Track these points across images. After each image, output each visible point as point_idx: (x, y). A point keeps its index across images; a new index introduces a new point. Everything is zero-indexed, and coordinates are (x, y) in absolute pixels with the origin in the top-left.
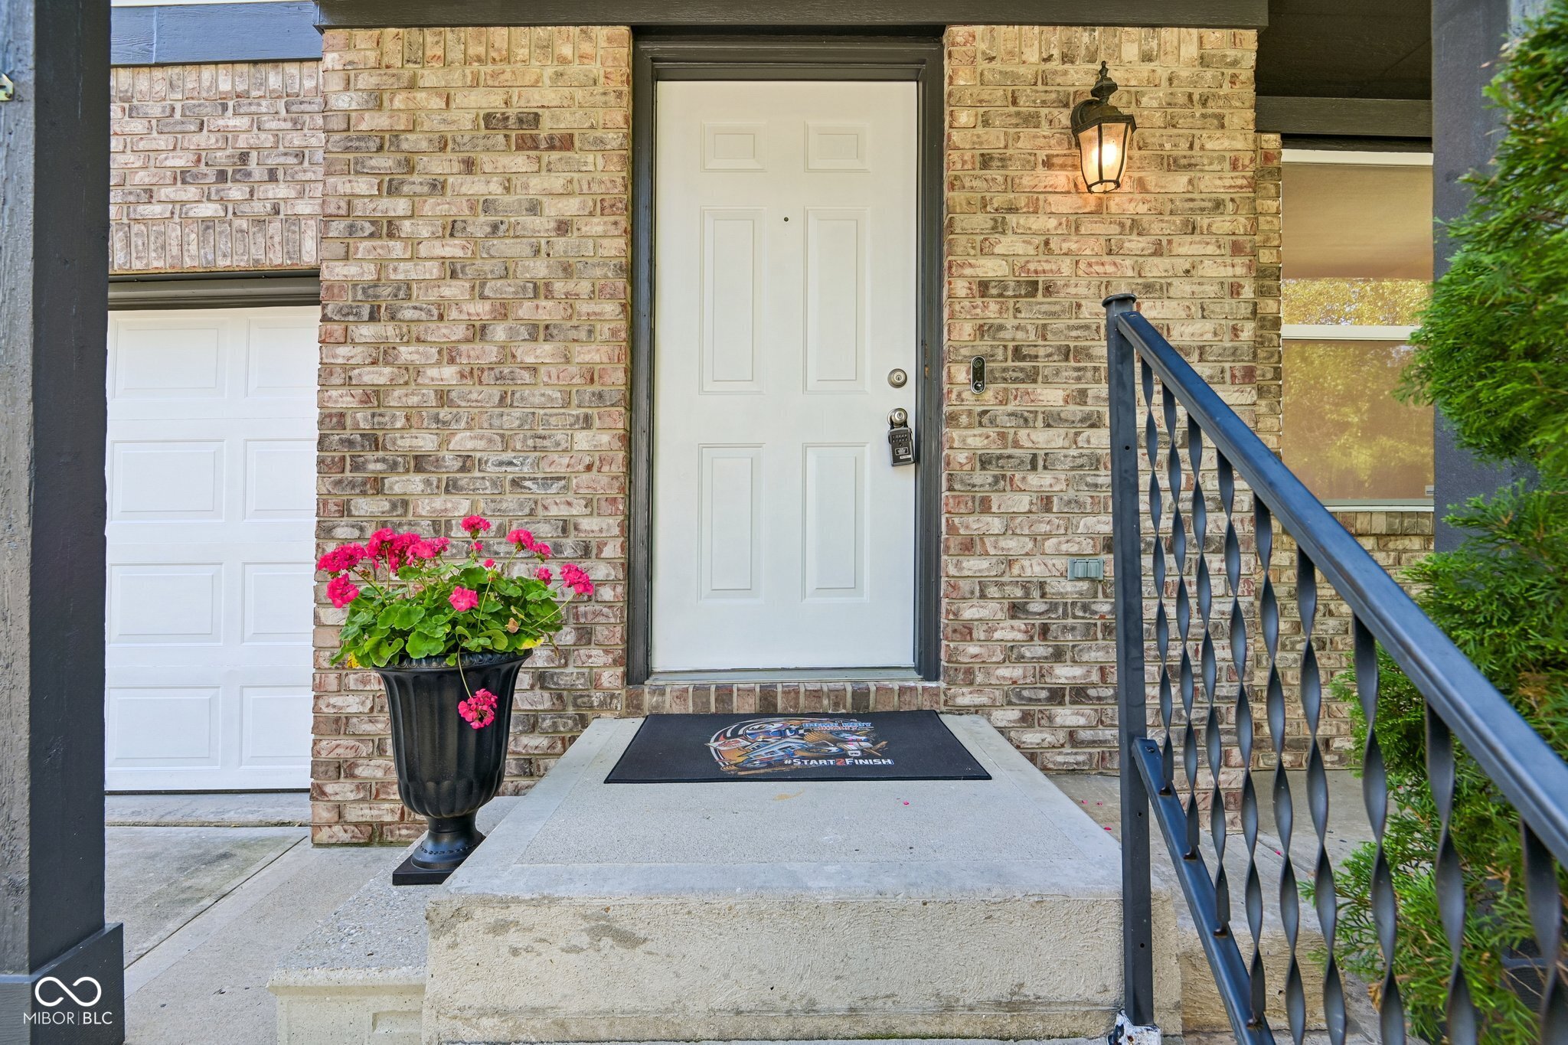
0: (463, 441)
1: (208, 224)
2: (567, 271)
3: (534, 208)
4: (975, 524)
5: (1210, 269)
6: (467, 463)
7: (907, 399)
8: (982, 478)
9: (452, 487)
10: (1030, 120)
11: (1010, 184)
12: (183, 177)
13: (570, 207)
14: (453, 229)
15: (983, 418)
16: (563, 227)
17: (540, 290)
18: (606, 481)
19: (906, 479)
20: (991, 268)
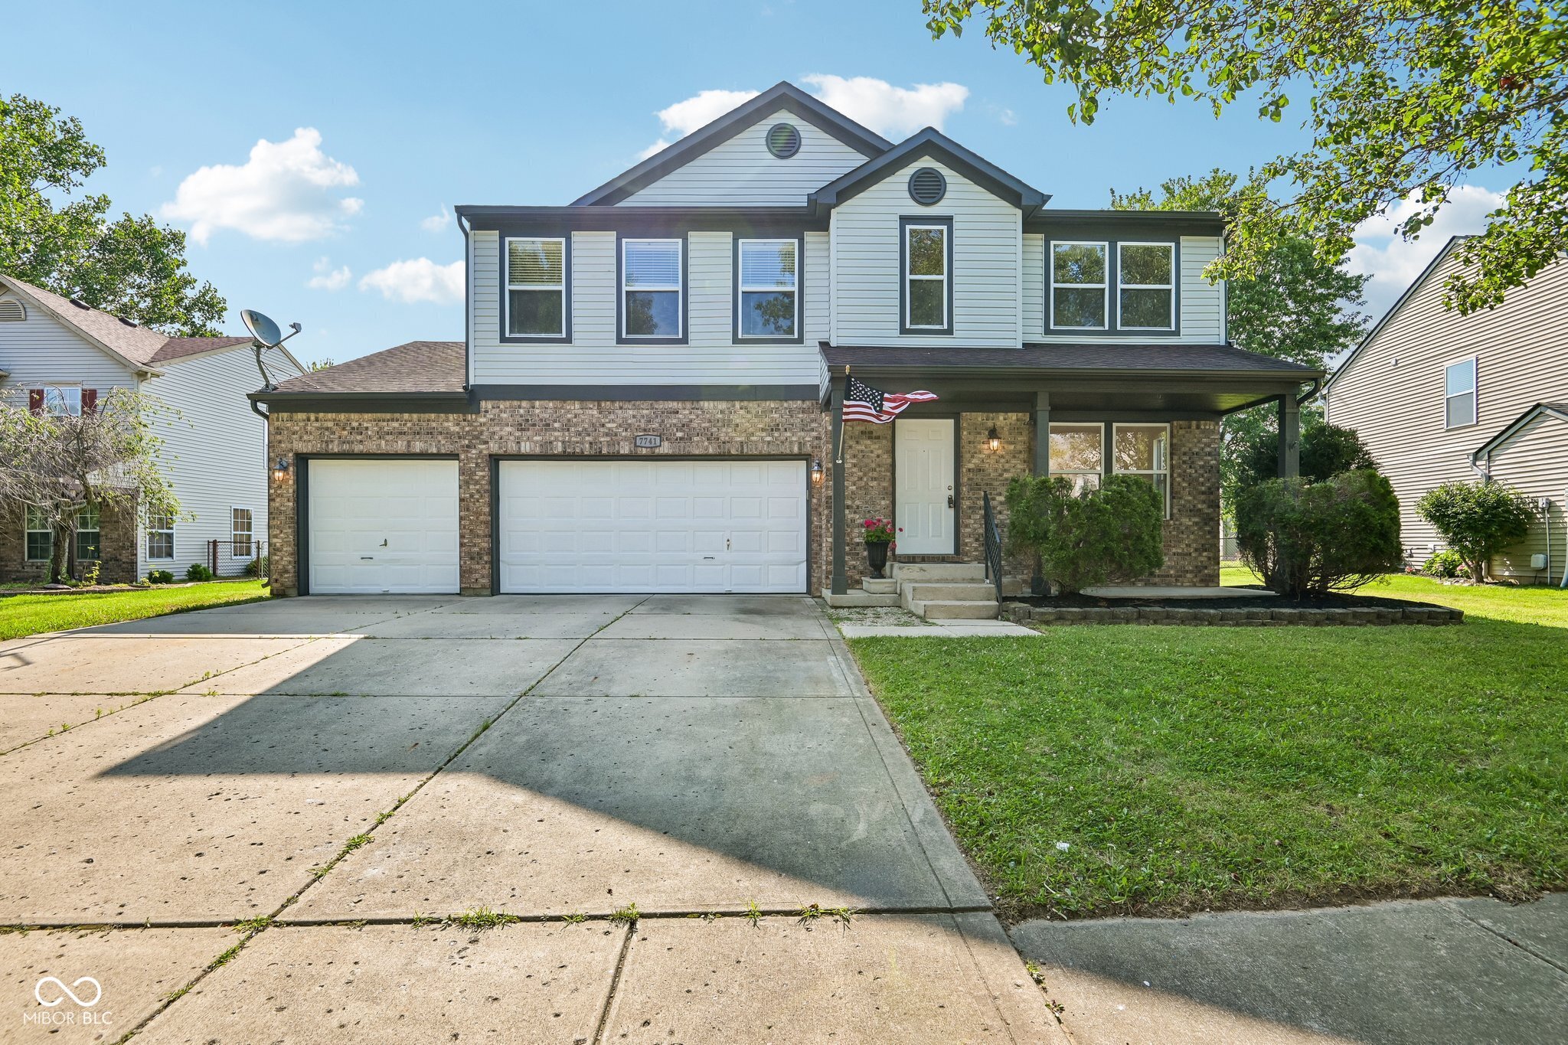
0: (857, 502)
1: (769, 442)
2: (879, 466)
3: (872, 452)
4: (968, 521)
5: (1019, 466)
6: (858, 507)
7: (952, 493)
8: (970, 511)
9: (855, 512)
10: (979, 433)
11: (975, 447)
12: (763, 430)
13: (880, 452)
14: (854, 456)
15: (969, 498)
16: (878, 456)
17: (874, 470)
18: (888, 511)
19: (952, 511)
20: (971, 466)
